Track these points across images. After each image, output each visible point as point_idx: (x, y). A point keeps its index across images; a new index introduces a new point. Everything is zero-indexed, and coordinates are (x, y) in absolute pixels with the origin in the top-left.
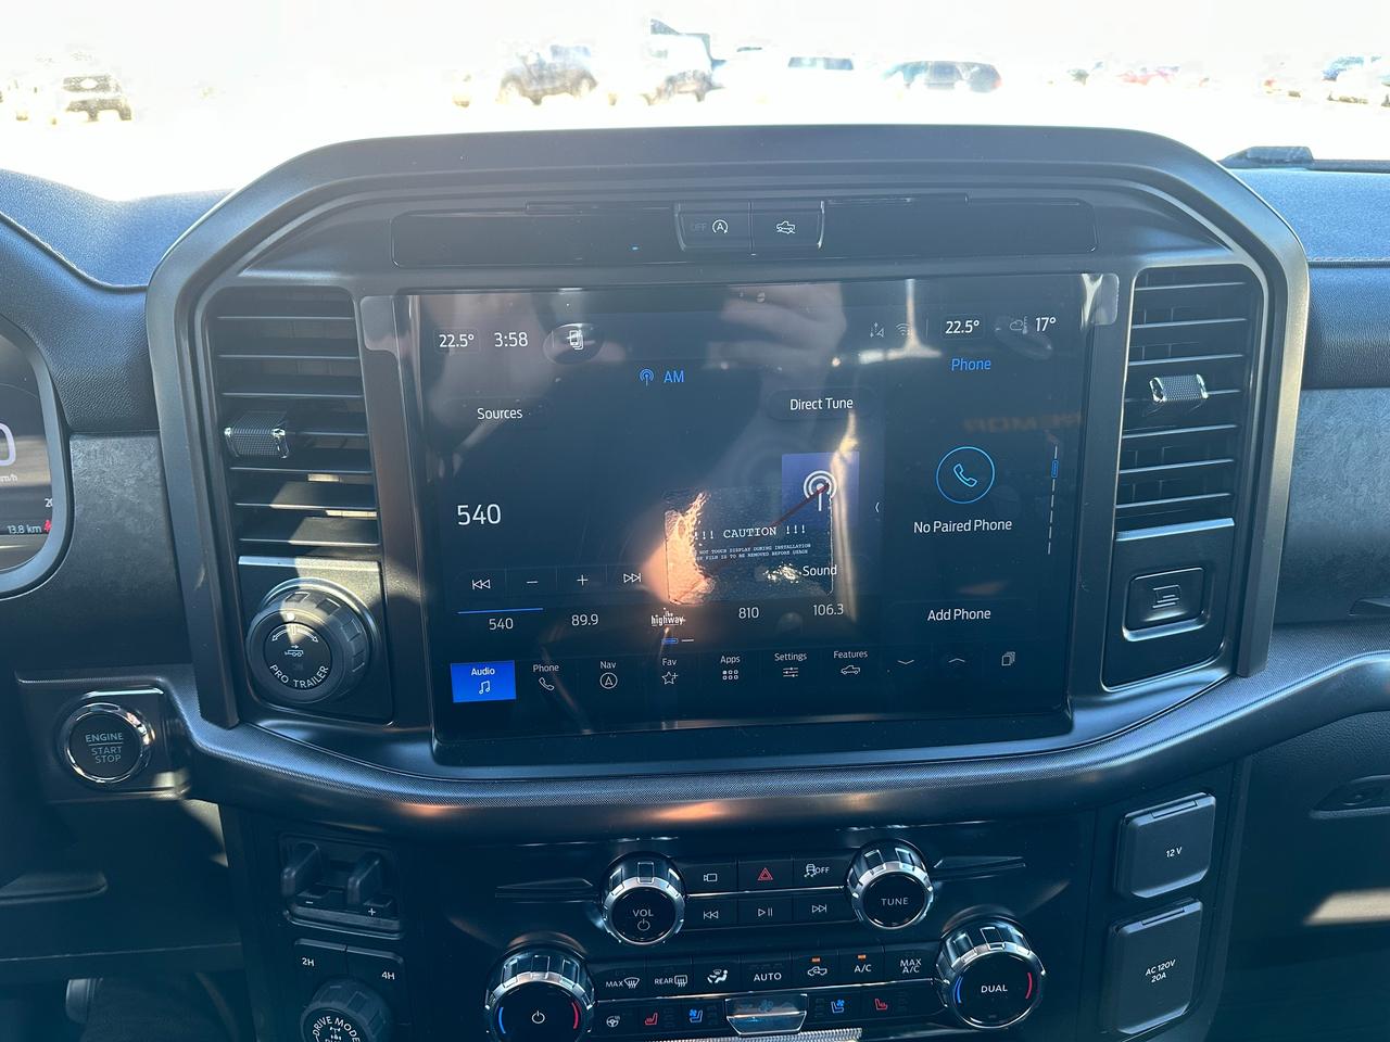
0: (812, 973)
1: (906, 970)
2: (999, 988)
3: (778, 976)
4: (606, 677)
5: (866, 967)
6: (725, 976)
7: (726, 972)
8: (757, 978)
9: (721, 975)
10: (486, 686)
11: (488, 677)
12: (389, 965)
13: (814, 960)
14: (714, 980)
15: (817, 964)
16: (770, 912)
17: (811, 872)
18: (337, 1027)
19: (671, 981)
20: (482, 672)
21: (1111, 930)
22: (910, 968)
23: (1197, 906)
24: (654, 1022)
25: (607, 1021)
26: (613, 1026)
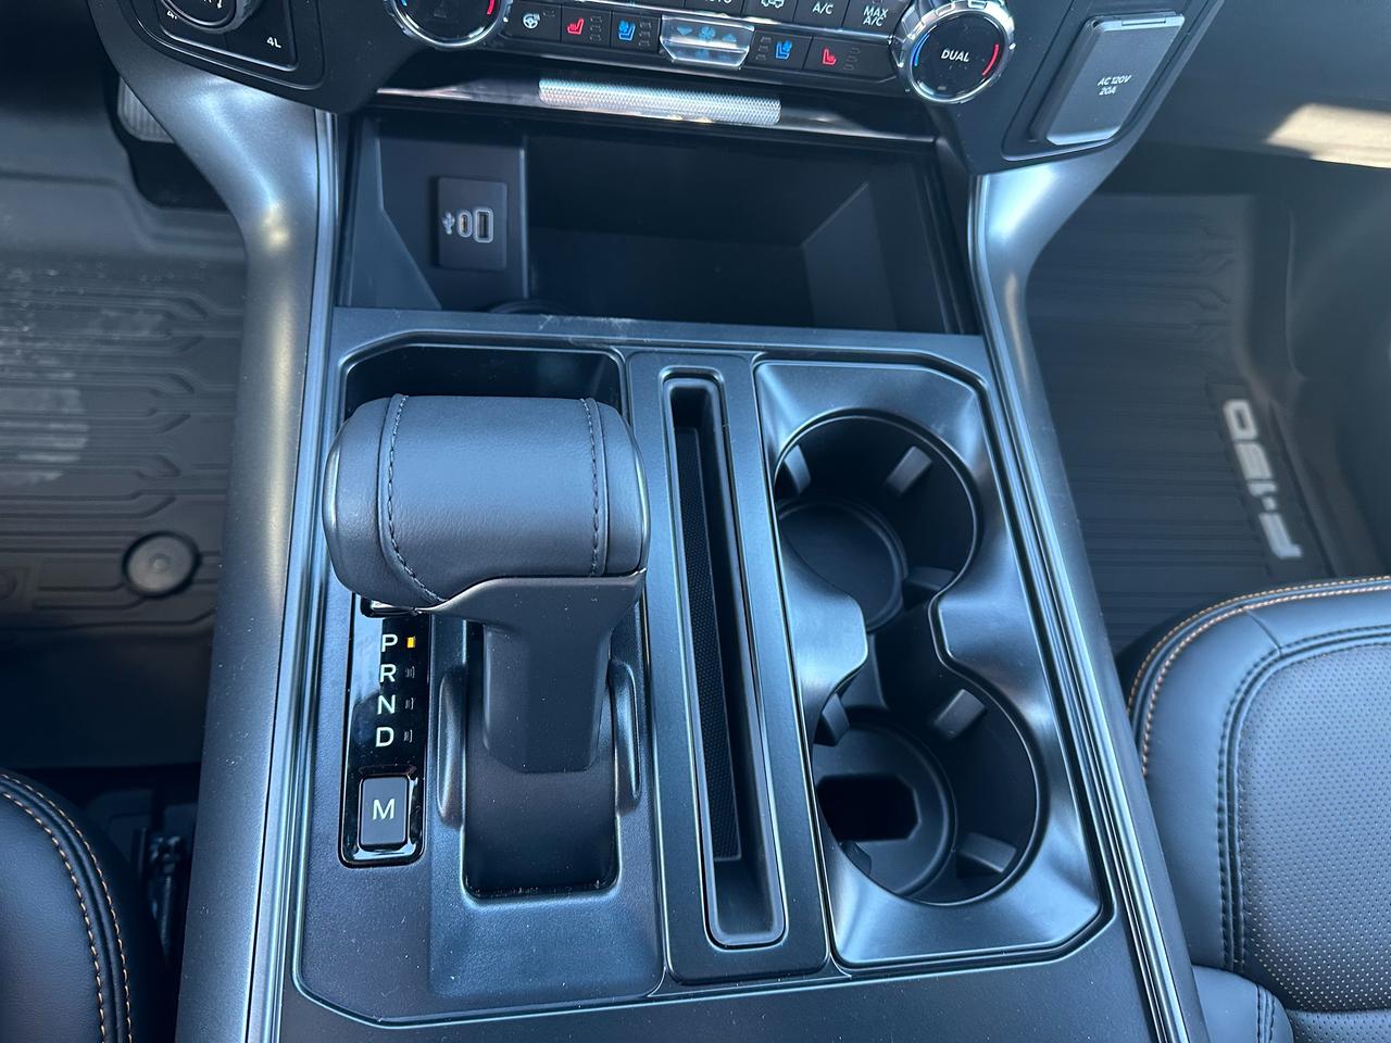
1: (868, 21)
2: (961, 57)
5: (826, 7)
21: (1087, 25)
22: (872, 18)
23: (1179, 21)
24: (578, 30)
25: (525, 21)
26: (530, 27)
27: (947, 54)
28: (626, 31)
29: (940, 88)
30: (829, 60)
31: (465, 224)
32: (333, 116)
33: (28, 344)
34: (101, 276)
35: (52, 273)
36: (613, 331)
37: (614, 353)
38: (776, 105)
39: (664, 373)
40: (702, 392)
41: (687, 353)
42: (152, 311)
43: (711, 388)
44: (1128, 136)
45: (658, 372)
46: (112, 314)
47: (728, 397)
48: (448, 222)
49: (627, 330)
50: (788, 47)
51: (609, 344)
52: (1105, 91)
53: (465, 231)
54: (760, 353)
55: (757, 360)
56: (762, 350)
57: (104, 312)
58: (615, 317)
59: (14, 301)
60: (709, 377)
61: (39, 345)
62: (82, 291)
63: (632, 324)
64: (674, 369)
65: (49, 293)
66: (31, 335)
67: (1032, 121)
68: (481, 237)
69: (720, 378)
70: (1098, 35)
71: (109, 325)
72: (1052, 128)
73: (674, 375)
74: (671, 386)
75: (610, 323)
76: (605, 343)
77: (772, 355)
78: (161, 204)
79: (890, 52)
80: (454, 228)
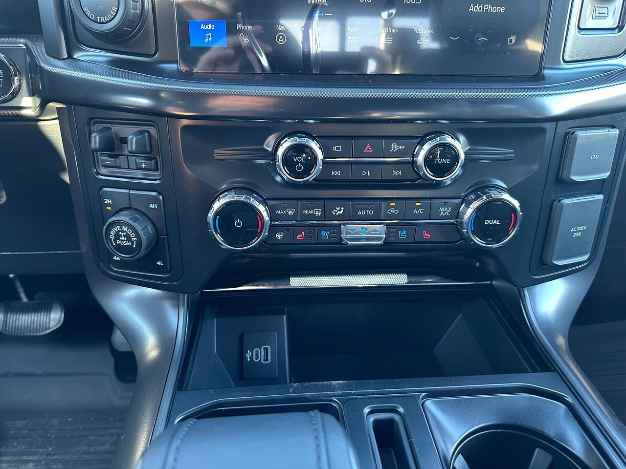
0: (390, 212)
1: (442, 214)
2: (495, 222)
3: (371, 212)
4: (279, 36)
5: (420, 210)
6: (342, 211)
7: (342, 208)
8: (359, 213)
9: (340, 210)
10: (209, 36)
11: (210, 31)
12: (154, 200)
13: (391, 204)
14: (336, 213)
15: (393, 207)
16: (369, 173)
17: (394, 149)
18: (123, 232)
19: (312, 212)
20: (207, 27)
21: (555, 203)
22: (444, 212)
23: (601, 197)
24: (302, 237)
25: (277, 236)
26: (279, 238)
27: (488, 222)
28: (325, 235)
29: (489, 239)
30: (427, 236)
31: (257, 355)
32: (188, 298)
33: (49, 457)
34: (92, 419)
35: (70, 419)
36: (333, 388)
37: (335, 402)
38: (405, 276)
39: (367, 410)
40: (392, 421)
41: (378, 398)
42: (112, 435)
43: (397, 417)
44: (596, 260)
45: (363, 410)
46: (93, 438)
47: (409, 422)
48: (248, 355)
49: (341, 387)
50: (404, 232)
51: (331, 397)
52: (575, 235)
53: (257, 359)
54: (424, 394)
55: (423, 398)
56: (425, 392)
57: (89, 437)
58: (333, 381)
59: (49, 435)
60: (394, 410)
61: (54, 457)
62: (81, 428)
63: (344, 383)
64: (372, 407)
65: (67, 429)
66: (52, 452)
67: (542, 254)
68: (264, 361)
69: (401, 410)
70: (562, 206)
71: (91, 444)
72: (553, 258)
73: (372, 412)
74: (372, 419)
75: (331, 384)
76: (329, 396)
77: (432, 395)
78: (125, 382)
79: (458, 226)
80: (251, 357)
